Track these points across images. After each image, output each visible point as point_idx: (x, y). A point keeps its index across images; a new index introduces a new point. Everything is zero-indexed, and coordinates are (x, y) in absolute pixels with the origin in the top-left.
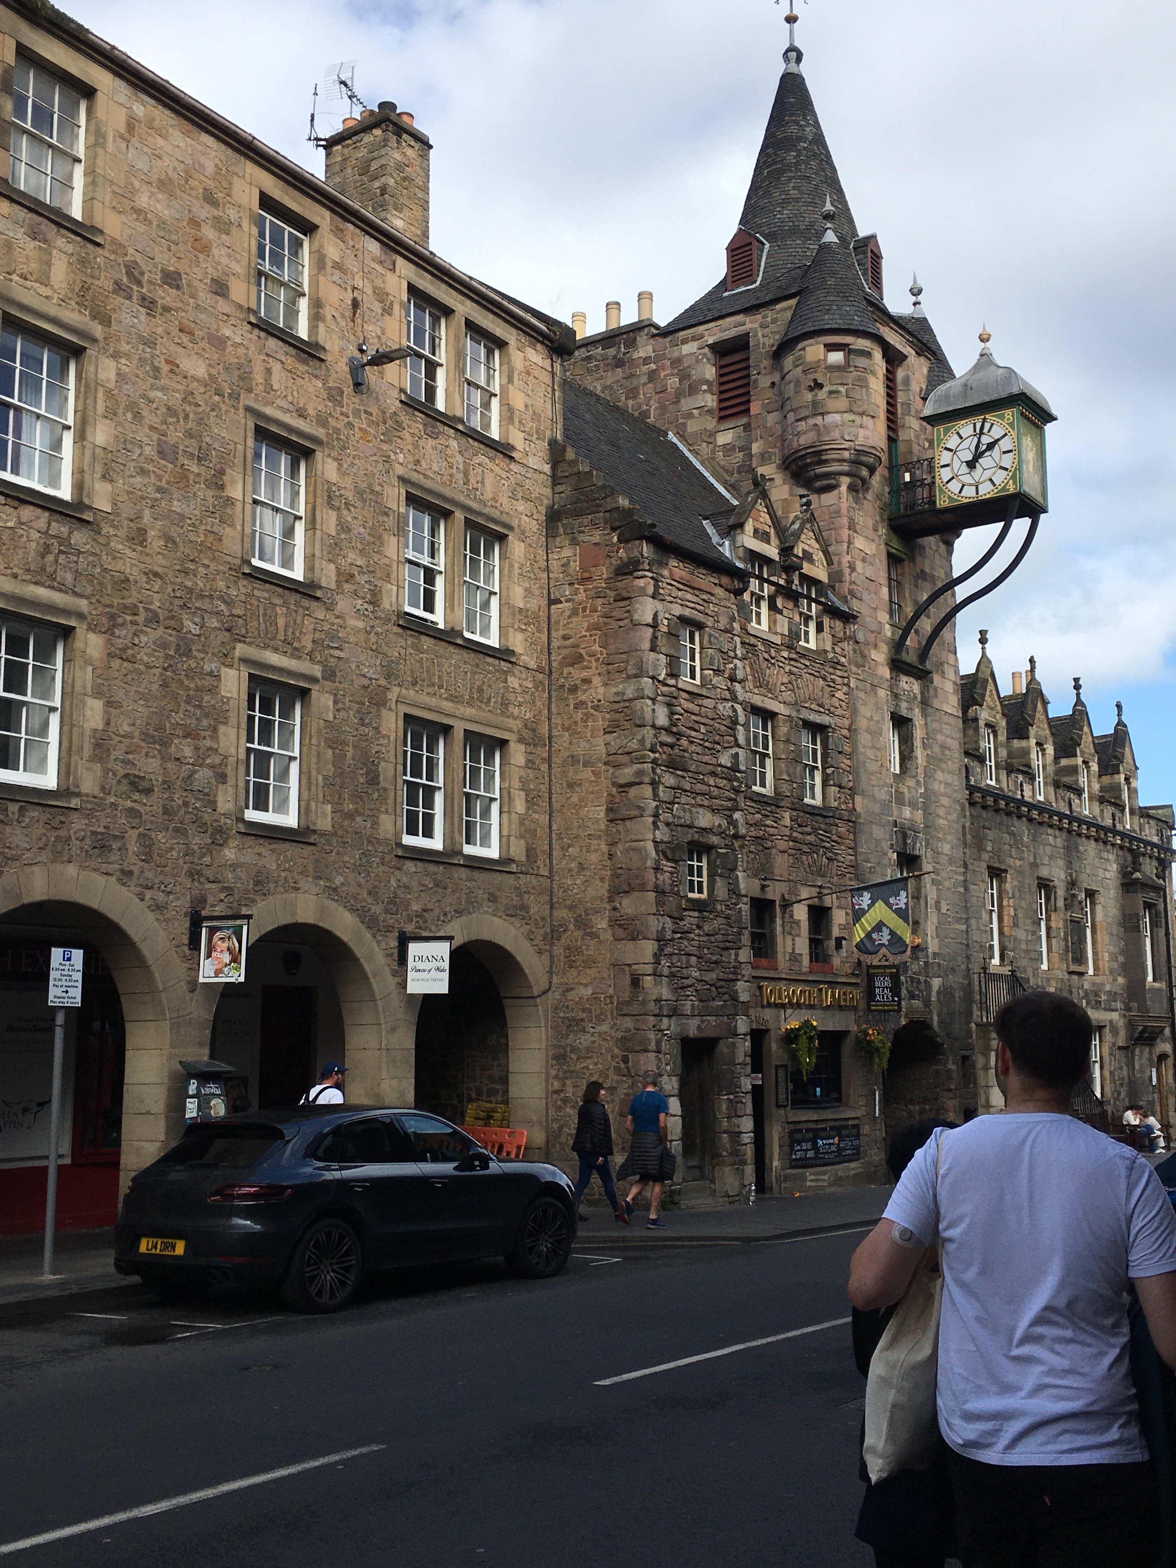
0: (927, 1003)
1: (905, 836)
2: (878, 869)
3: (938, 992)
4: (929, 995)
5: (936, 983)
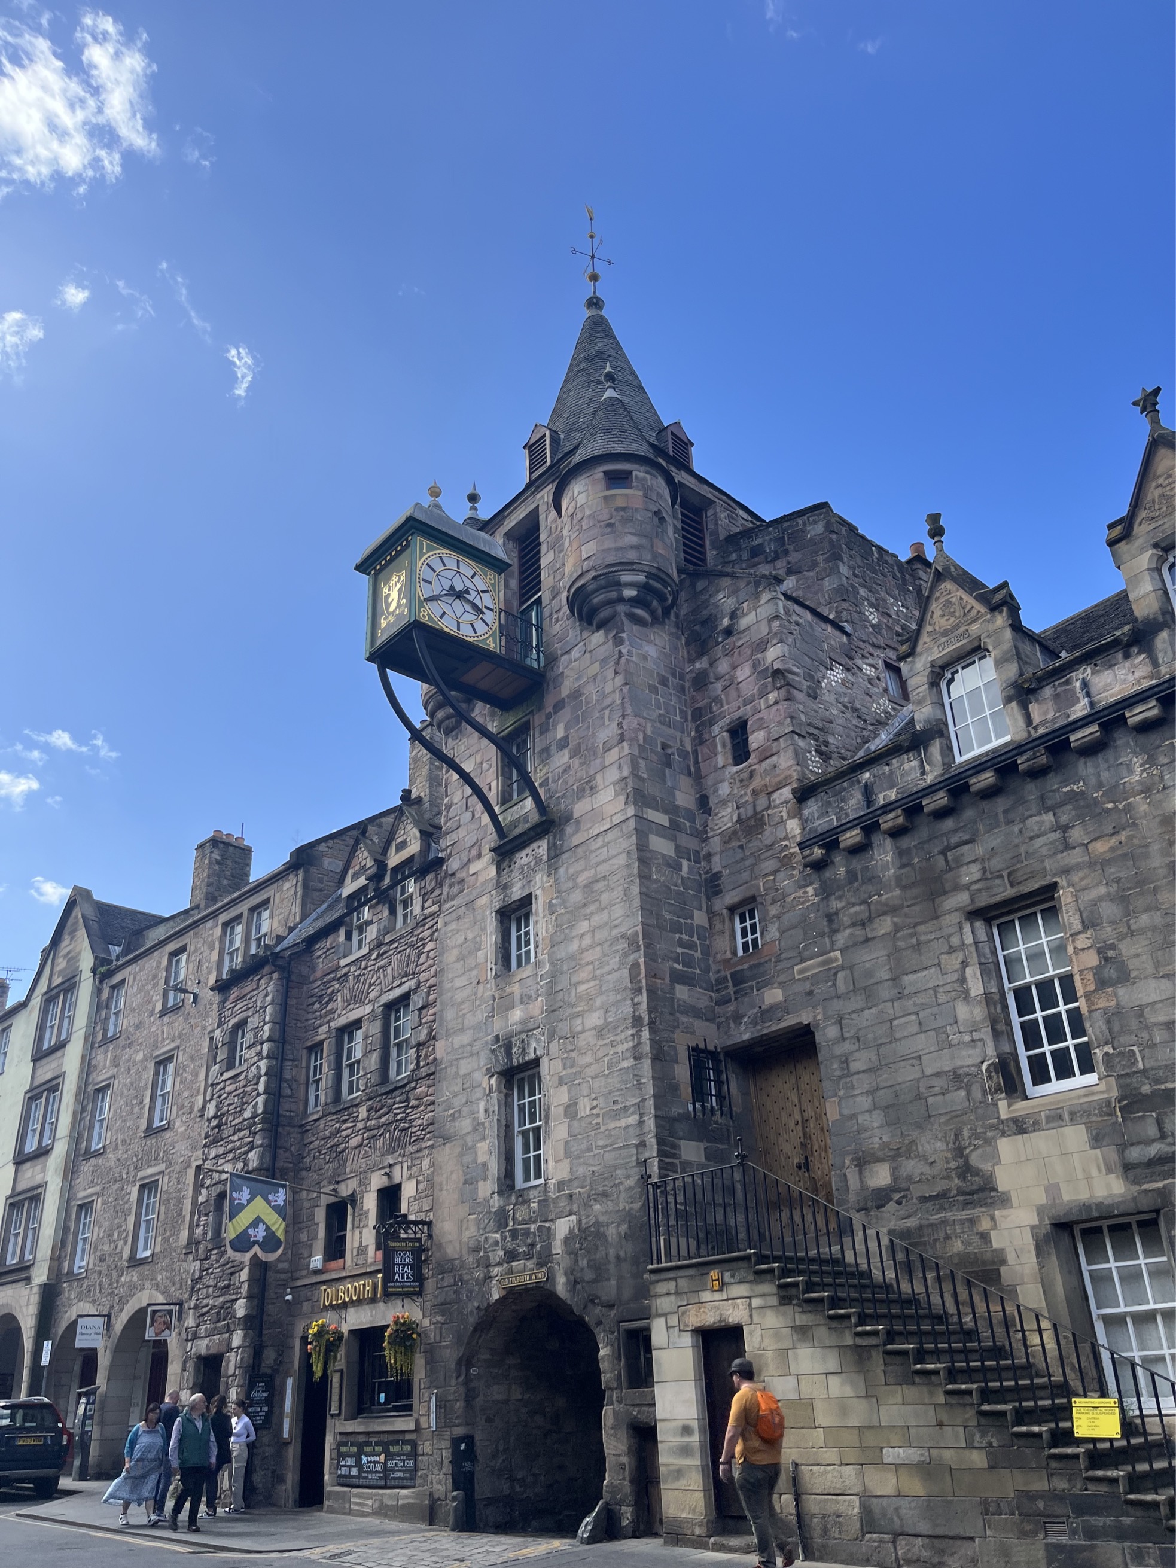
0: (545, 1259)
1: (508, 1047)
2: (465, 1109)
3: (567, 1241)
4: (549, 1247)
5: (563, 1227)
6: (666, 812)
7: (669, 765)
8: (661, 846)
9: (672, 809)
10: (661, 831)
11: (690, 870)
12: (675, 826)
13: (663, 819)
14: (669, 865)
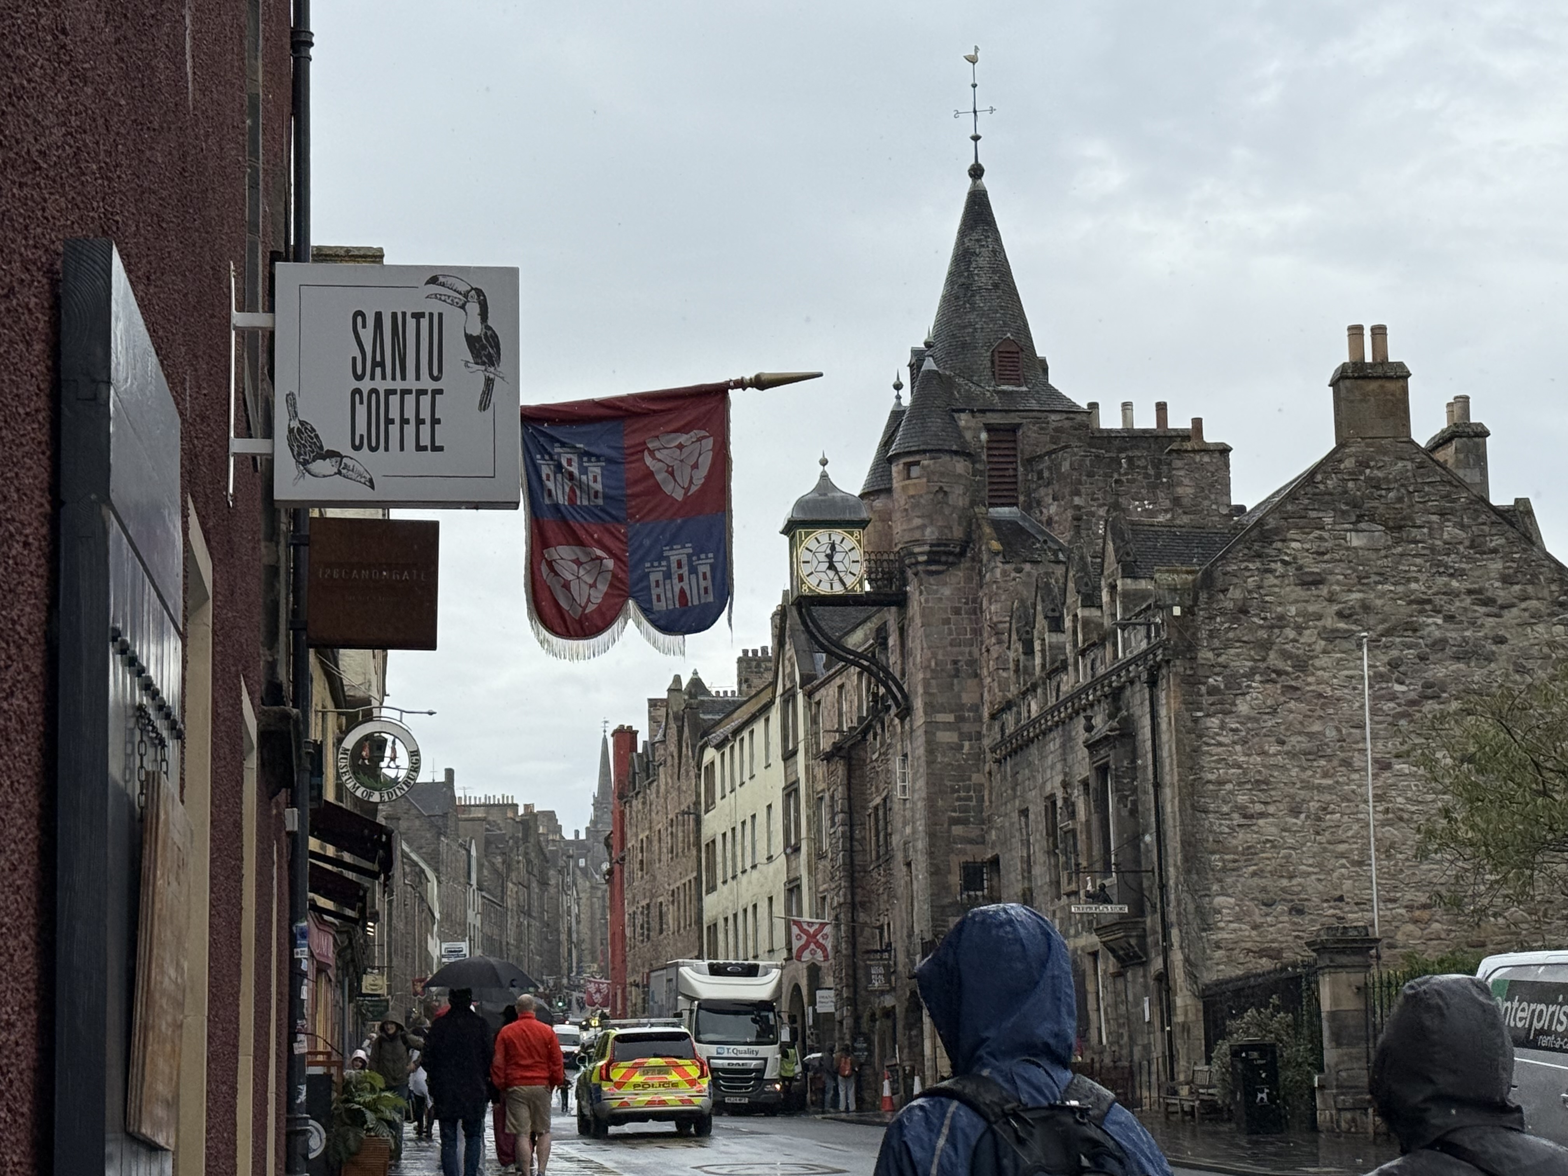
2: (900, 882)
6: (951, 712)
7: (957, 676)
8: (946, 737)
9: (958, 709)
10: (947, 726)
11: (971, 748)
12: (960, 719)
13: (950, 718)
14: (952, 748)
